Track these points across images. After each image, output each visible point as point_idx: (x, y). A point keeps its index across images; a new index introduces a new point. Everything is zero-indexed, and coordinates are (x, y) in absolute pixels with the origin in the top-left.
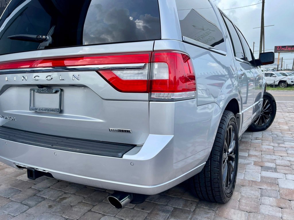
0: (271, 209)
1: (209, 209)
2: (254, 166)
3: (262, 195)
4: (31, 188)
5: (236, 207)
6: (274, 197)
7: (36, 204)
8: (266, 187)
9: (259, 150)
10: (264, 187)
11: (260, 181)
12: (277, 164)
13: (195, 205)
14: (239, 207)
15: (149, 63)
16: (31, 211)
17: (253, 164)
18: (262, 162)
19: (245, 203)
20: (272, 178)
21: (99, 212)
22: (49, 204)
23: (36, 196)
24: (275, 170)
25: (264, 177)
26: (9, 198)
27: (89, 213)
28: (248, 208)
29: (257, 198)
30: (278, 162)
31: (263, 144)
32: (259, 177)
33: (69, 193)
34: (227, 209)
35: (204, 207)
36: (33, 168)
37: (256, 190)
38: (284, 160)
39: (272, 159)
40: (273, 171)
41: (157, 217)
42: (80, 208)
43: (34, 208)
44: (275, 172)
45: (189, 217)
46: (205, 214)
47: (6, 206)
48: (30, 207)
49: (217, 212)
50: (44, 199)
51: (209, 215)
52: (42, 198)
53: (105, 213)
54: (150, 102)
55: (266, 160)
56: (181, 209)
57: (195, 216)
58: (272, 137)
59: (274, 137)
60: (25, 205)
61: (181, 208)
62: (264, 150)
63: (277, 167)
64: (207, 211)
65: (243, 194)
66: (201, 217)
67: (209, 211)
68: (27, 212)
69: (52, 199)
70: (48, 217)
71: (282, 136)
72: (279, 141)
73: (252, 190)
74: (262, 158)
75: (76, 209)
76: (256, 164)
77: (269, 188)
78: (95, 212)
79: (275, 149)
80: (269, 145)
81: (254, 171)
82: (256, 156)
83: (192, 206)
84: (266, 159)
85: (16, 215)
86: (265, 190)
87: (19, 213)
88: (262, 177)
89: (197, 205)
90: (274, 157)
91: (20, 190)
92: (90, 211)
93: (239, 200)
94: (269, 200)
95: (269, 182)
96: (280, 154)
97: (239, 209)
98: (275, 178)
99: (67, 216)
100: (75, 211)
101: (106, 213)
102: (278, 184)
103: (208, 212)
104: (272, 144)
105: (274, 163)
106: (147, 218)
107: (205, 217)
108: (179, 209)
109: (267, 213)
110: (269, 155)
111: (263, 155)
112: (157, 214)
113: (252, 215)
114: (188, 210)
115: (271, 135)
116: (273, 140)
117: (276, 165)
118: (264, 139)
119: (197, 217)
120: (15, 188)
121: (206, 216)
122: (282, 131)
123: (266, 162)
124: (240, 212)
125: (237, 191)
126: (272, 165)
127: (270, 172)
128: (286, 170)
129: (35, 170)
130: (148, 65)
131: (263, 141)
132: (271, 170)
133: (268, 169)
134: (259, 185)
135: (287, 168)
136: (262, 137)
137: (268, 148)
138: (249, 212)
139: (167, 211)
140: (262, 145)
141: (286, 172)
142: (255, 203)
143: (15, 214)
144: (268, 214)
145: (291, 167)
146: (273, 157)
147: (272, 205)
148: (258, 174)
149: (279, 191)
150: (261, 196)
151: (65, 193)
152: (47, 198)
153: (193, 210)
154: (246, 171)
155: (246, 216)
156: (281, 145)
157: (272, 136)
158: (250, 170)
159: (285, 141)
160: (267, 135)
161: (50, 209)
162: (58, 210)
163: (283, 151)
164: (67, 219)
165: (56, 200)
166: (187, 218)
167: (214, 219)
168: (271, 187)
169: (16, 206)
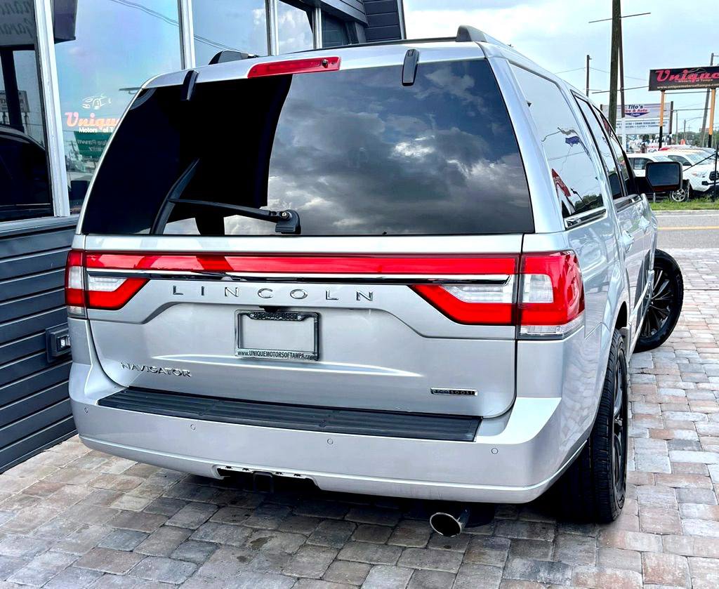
0: (704, 526)
1: (583, 536)
2: (651, 439)
3: (681, 501)
4: (164, 525)
5: (634, 527)
6: (707, 503)
7: (208, 558)
8: (687, 484)
9: (654, 402)
10: (683, 483)
11: (671, 472)
12: (701, 431)
13: (553, 531)
14: (641, 527)
15: (516, 274)
16: (206, 571)
17: (648, 436)
18: (667, 429)
19: (651, 518)
20: (695, 464)
21: (358, 561)
22: (238, 555)
23: (192, 540)
24: (699, 446)
25: (679, 463)
26: (131, 551)
27: (336, 563)
28: (660, 528)
29: (673, 507)
30: (702, 427)
31: (661, 385)
32: (667, 465)
33: (264, 530)
34: (618, 531)
35: (573, 533)
36: (269, 473)
37: (667, 492)
38: (714, 421)
39: (687, 421)
40: (695, 448)
41: (486, 559)
42: (313, 557)
43: (206, 563)
44: (699, 451)
45: (550, 554)
46: (578, 544)
47: (142, 568)
48: (199, 564)
49: (601, 539)
50: (217, 546)
51: (588, 546)
52: (212, 544)
53: (371, 561)
54: (519, 342)
55: (676, 424)
56: (527, 540)
57: (560, 550)
58: (678, 364)
59: (683, 364)
60: (184, 561)
61: (525, 538)
62: (667, 399)
63: (703, 439)
64: (581, 538)
65: (643, 502)
66: (573, 551)
67: (585, 539)
68: (198, 573)
69: (234, 544)
70: (256, 579)
71: (701, 361)
72: (697, 376)
73: (659, 492)
74: (665, 420)
75: (305, 560)
76: (654, 434)
77: (693, 485)
78: (349, 561)
79: (690, 397)
80: (675, 387)
81: (654, 450)
82: (649, 415)
83: (547, 532)
84: (674, 421)
85: (180, 583)
86: (686, 490)
87: (185, 578)
88: (673, 464)
89: (557, 531)
90: (691, 417)
91: (145, 533)
92: (336, 559)
93: (637, 514)
94: (698, 509)
95: (691, 472)
96: (703, 409)
97: (642, 530)
98: (702, 464)
99: (296, 574)
100: (303, 562)
101: (374, 561)
102: (710, 476)
103: (584, 542)
104: (682, 384)
105: (693, 430)
106: (465, 562)
107: (581, 551)
108: (523, 540)
109: (697, 533)
110: (678, 413)
111: (667, 414)
112: (483, 554)
113: (669, 538)
114: (542, 541)
115: (673, 360)
116: (681, 372)
117: (699, 435)
118: (659, 371)
119: (565, 551)
120: (126, 529)
121: (582, 548)
122: (698, 346)
123: (675, 428)
124: (646, 536)
125: (630, 497)
126: (689, 435)
127: (689, 450)
129: (275, 476)
130: (512, 277)
131: (660, 378)
132: (690, 448)
133: (682, 444)
134: (672, 481)
136: (655, 367)
137: (673, 396)
138: (664, 535)
139: (501, 547)
140: (659, 387)
142: (673, 518)
143: (176, 581)
144: (701, 534)
146: (688, 415)
147: (706, 518)
148: (664, 457)
149: (714, 490)
150: (679, 503)
151: (256, 530)
152: (222, 543)
153: (551, 541)
154: (636, 453)
155: (659, 542)
156: (701, 385)
157: (678, 362)
158: (645, 451)
159: (709, 374)
160: (665, 361)
161: (245, 563)
162: (266, 564)
163: (708, 400)
164: (298, 579)
165: (244, 545)
166: (546, 555)
167: (599, 553)
168: (696, 482)
169: (166, 565)
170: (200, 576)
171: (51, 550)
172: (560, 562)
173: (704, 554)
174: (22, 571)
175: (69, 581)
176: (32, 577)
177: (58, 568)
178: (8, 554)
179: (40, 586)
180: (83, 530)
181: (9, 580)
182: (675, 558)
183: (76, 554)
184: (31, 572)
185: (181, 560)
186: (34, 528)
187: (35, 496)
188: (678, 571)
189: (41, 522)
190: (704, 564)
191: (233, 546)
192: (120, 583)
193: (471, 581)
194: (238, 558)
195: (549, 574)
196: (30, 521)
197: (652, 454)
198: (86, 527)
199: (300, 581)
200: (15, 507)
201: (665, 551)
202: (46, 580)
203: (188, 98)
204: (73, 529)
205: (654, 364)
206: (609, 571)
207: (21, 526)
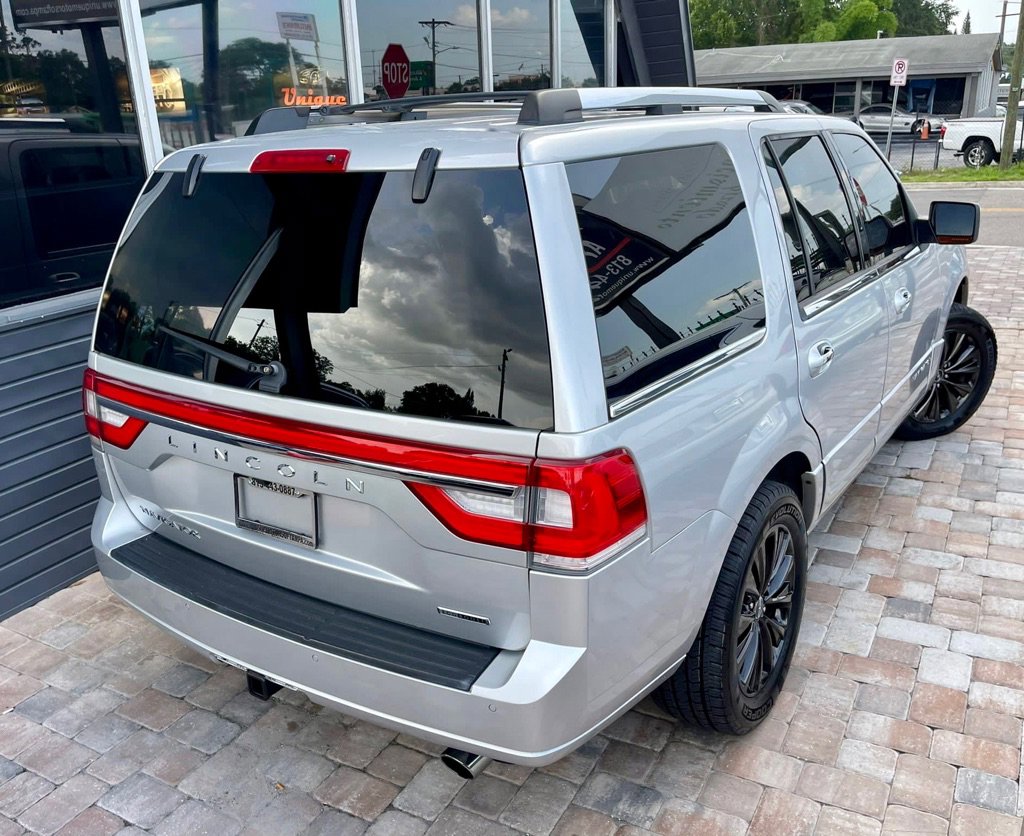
0: (868, 754)
1: (702, 749)
2: (868, 594)
3: (858, 706)
5: (775, 742)
6: (891, 715)
7: (256, 719)
8: (879, 678)
9: (901, 529)
10: (875, 677)
11: (867, 654)
12: (941, 588)
13: (668, 734)
14: (784, 744)
15: (527, 485)
16: (247, 738)
17: (865, 588)
18: (897, 578)
19: (805, 732)
20: (908, 644)
21: (417, 749)
22: (290, 720)
24: (927, 613)
25: (885, 640)
26: (182, 699)
27: (394, 749)
28: (807, 749)
29: (843, 715)
30: (948, 581)
31: (924, 501)
32: (867, 641)
34: (750, 747)
35: (691, 742)
36: (263, 676)
37: (847, 689)
38: (969, 571)
39: (931, 568)
40: (920, 616)
41: (564, 769)
43: (253, 728)
44: (924, 622)
45: (648, 772)
46: (690, 762)
47: (183, 725)
48: (243, 727)
49: (722, 757)
50: (274, 703)
51: (701, 767)
54: (531, 571)
55: (912, 572)
56: (629, 745)
57: (662, 769)
58: (965, 464)
59: (972, 465)
60: (230, 721)
61: (628, 741)
62: (920, 525)
63: (940, 600)
64: (697, 752)
65: (806, 702)
66: (678, 773)
67: (701, 755)
68: (237, 741)
69: (293, 703)
70: (294, 759)
71: (1000, 461)
72: (982, 488)
73: (836, 688)
74: (900, 563)
75: (358, 738)
76: (875, 586)
77: (887, 682)
78: (407, 748)
79: (955, 524)
80: (942, 506)
81: (861, 615)
82: (884, 553)
83: (659, 736)
84: (913, 566)
85: (212, 752)
86: (873, 689)
87: (220, 746)
88: (879, 641)
89: (673, 734)
90: (940, 560)
91: (207, 673)
92: (394, 742)
93: (789, 720)
94: (875, 725)
95: (895, 658)
96: (964, 548)
97: (785, 751)
98: (916, 646)
99: (341, 758)
100: (355, 742)
102: (917, 669)
103: (699, 759)
104: (954, 501)
105: (932, 583)
107: (688, 774)
108: (625, 744)
109: (855, 766)
110: (927, 552)
111: (909, 551)
113: (813, 769)
114: (646, 749)
115: (963, 456)
116: (963, 480)
117: (938, 594)
118: (933, 476)
119: (668, 771)
120: (191, 664)
121: (691, 768)
122: (1008, 436)
123: (909, 579)
124: (784, 760)
125: (793, 690)
126: (924, 593)
127: (911, 619)
128: (961, 614)
129: (267, 681)
130: (523, 489)
131: (929, 487)
132: (912, 615)
133: (906, 608)
134: (861, 671)
135: (967, 605)
136: (930, 468)
137: (932, 521)
138: (808, 761)
140: (920, 504)
141: (958, 622)
142: (832, 734)
143: (209, 750)
144: (858, 769)
145: (979, 604)
146: (937, 557)
147: (877, 740)
148: (870, 627)
149: (911, 694)
150: (854, 709)
152: (281, 699)
153: (659, 751)
154: (836, 616)
155: (797, 771)
156: (983, 506)
157: (968, 461)
158: (850, 614)
159: (1001, 486)
160: (950, 457)
161: (293, 733)
162: (314, 739)
163: (978, 533)
164: (340, 766)
165: (303, 705)
166: (640, 774)
167: (710, 781)
168: (893, 677)
169: (208, 723)
170: (237, 746)
171: (104, 686)
172: (652, 789)
173: (847, 803)
174: (63, 714)
175: (102, 735)
176: (68, 723)
177: (99, 712)
178: (59, 687)
179: (70, 737)
180: (147, 662)
181: (44, 724)
182: (805, 805)
183: (125, 695)
184: (69, 716)
185: (228, 719)
186: (99, 652)
187: (120, 606)
188: (798, 828)
189: (110, 644)
190: (839, 822)
191: (290, 705)
192: (151, 744)
193: (532, 801)
194: (289, 724)
195: (630, 806)
196: (99, 641)
197: (858, 619)
198: (150, 658)
199: (340, 770)
200: (94, 619)
201: (797, 790)
202: (80, 730)
203: (190, 193)
204: (136, 658)
205: (932, 462)
206: (708, 813)
207: (89, 647)
